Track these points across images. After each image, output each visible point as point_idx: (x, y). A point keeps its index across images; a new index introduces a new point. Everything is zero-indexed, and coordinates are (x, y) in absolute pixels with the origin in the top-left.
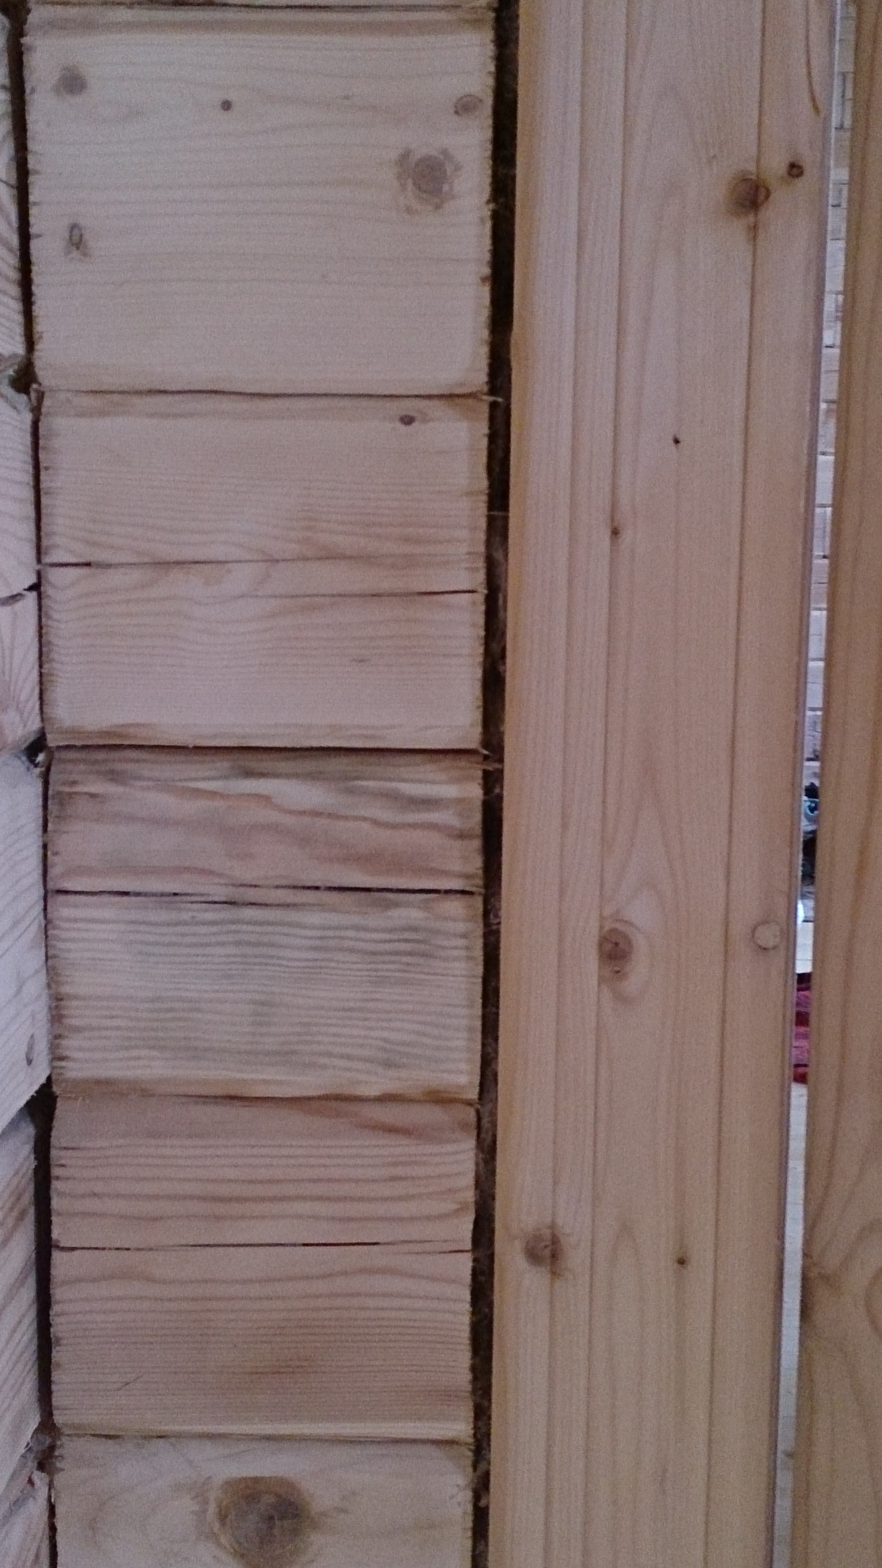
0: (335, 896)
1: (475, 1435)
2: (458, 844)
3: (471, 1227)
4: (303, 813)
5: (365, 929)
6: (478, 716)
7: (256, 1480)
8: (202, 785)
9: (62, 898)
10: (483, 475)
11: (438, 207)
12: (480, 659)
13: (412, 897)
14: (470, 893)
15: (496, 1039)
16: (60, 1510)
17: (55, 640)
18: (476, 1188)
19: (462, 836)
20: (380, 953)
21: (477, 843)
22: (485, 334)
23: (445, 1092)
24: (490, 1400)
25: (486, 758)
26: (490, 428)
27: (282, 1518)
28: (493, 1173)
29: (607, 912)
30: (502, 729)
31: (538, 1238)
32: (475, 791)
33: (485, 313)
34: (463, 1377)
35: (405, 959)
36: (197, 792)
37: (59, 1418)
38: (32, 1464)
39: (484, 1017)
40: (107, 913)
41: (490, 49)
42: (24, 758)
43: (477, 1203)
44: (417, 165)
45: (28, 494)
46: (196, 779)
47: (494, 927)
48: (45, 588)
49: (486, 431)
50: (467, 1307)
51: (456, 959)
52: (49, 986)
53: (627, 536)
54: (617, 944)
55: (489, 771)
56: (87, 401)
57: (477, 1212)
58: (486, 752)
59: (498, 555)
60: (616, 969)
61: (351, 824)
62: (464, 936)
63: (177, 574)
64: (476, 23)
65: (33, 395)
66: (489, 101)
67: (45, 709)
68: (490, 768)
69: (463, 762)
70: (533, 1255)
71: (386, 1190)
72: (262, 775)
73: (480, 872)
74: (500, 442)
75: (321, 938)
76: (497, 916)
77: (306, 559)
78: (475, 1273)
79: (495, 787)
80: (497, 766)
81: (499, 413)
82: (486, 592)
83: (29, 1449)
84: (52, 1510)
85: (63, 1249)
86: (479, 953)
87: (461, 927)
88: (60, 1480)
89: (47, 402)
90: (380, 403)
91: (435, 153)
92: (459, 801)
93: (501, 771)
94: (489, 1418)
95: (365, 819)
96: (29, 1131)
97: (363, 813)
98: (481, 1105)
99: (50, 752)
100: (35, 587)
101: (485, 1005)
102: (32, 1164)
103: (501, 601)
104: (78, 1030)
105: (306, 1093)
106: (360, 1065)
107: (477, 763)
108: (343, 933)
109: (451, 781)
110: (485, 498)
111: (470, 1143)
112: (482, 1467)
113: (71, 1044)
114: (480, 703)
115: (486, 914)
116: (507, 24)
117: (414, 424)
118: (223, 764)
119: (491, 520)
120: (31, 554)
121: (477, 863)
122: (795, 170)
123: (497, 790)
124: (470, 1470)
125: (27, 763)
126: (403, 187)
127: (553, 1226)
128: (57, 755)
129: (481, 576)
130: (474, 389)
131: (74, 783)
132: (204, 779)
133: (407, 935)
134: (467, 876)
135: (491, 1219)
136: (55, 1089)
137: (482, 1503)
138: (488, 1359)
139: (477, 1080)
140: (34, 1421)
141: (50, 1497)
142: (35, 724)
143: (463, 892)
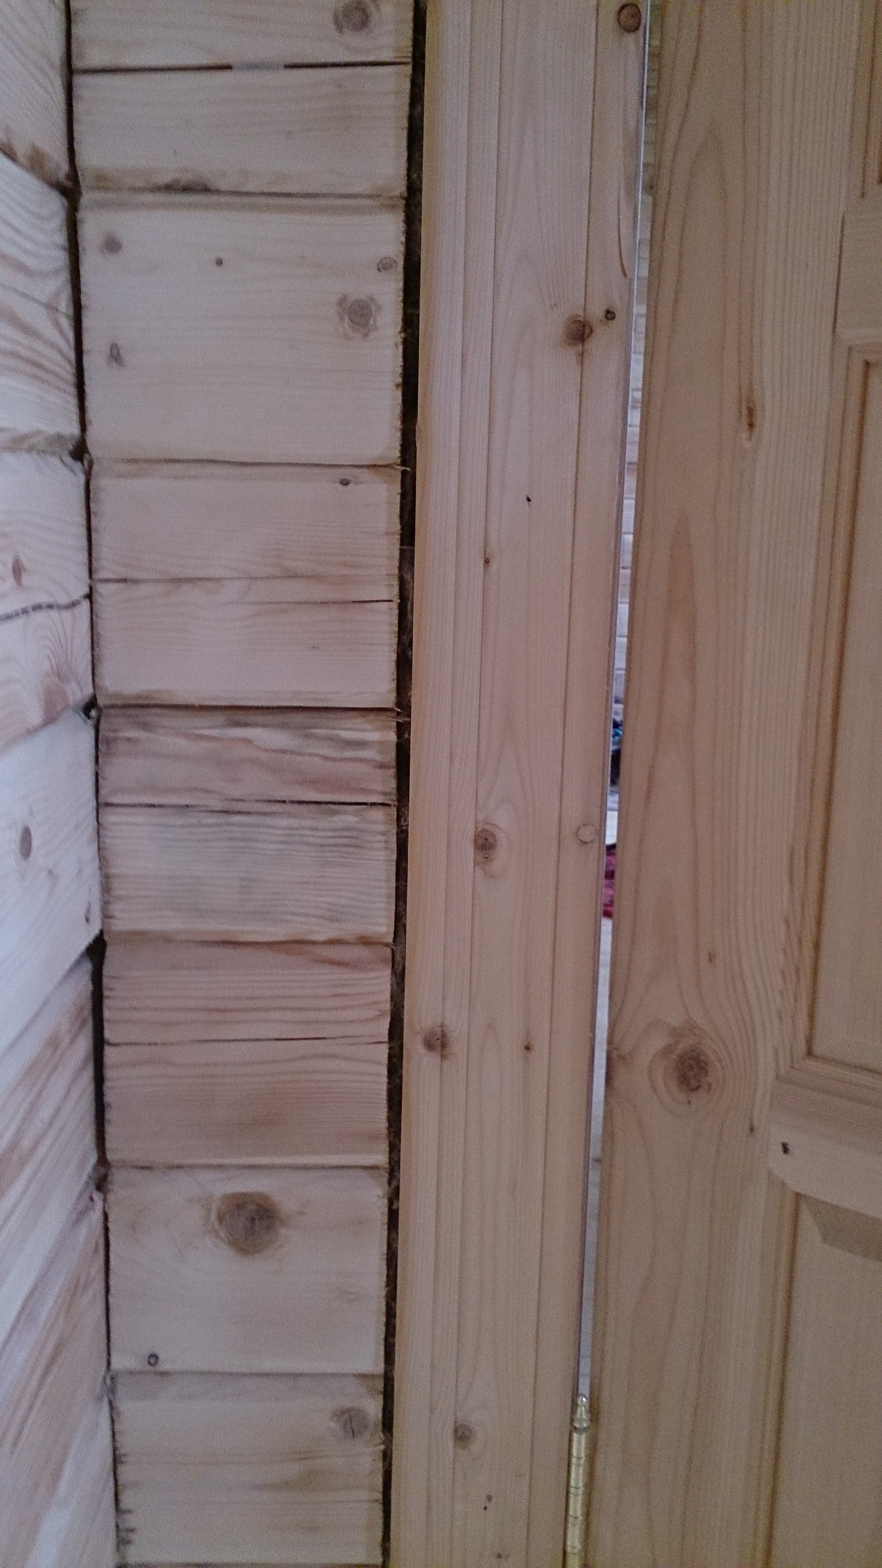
0: (296, 808)
1: (390, 1163)
2: (379, 772)
3: (388, 1026)
4: (274, 751)
5: (316, 829)
6: (394, 685)
7: (245, 1195)
8: (207, 732)
9: (109, 809)
10: (398, 521)
11: (366, 335)
12: (395, 647)
13: (349, 808)
14: (389, 805)
15: (405, 902)
16: (111, 1218)
17: (101, 631)
18: (391, 1001)
19: (382, 766)
20: (325, 846)
21: (392, 772)
22: (398, 424)
23: (371, 938)
24: (400, 1140)
25: (398, 714)
26: (402, 488)
27: (261, 1218)
28: (403, 991)
29: (481, 817)
30: (409, 694)
31: (433, 1034)
32: (392, 737)
33: (398, 409)
34: (383, 1125)
35: (344, 849)
36: (202, 737)
37: (110, 1156)
38: (92, 1187)
39: (397, 888)
40: (140, 819)
41: (402, 227)
42: (81, 713)
43: (392, 1011)
44: (352, 304)
45: (83, 532)
46: (201, 728)
47: (404, 828)
48: (95, 596)
49: (400, 491)
50: (385, 1079)
51: (378, 850)
52: (101, 868)
53: (494, 566)
54: (486, 839)
55: (401, 722)
56: (123, 468)
57: (391, 1016)
58: (399, 710)
59: (408, 577)
60: (486, 856)
61: (307, 758)
62: (383, 834)
63: (186, 587)
64: (393, 207)
65: (86, 462)
66: (401, 263)
67: (96, 679)
68: (401, 721)
69: (383, 717)
70: (429, 1045)
71: (331, 1003)
72: (246, 725)
73: (395, 791)
74: (409, 499)
75: (286, 835)
76: (406, 820)
77: (275, 577)
78: (390, 1057)
79: (404, 733)
80: (407, 719)
81: (408, 480)
82: (399, 601)
83: (90, 1177)
84: (106, 1217)
85: (115, 1045)
86: (394, 846)
87: (381, 828)
88: (111, 1197)
89: (95, 468)
90: (327, 470)
91: (364, 298)
92: (380, 743)
93: (410, 723)
94: (399, 1151)
95: (316, 755)
96: (88, 966)
97: (315, 751)
98: (395, 946)
99: (100, 711)
100: (89, 596)
101: (397, 880)
102: (91, 987)
103: (409, 607)
104: (119, 898)
105: (277, 939)
106: (313, 920)
107: (393, 717)
108: (303, 832)
109: (377, 729)
110: (398, 537)
111: (387, 972)
112: (394, 1183)
113: (116, 909)
114: (395, 677)
115: (399, 819)
116: (413, 209)
117: (349, 486)
118: (220, 718)
119: (402, 553)
120: (85, 574)
121: (393, 784)
122: (610, 315)
123: (406, 736)
124: (386, 1186)
125: (83, 716)
126: (342, 319)
127: (442, 1025)
128: (104, 711)
129: (396, 590)
130: (391, 462)
131: (115, 731)
132: (205, 728)
133: (345, 834)
134: (385, 794)
135: (401, 1021)
136: (106, 938)
137: (394, 1207)
138: (399, 1113)
139: (392, 929)
140: (93, 1158)
141: (104, 1208)
142: (89, 690)
143: (383, 804)
